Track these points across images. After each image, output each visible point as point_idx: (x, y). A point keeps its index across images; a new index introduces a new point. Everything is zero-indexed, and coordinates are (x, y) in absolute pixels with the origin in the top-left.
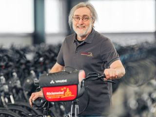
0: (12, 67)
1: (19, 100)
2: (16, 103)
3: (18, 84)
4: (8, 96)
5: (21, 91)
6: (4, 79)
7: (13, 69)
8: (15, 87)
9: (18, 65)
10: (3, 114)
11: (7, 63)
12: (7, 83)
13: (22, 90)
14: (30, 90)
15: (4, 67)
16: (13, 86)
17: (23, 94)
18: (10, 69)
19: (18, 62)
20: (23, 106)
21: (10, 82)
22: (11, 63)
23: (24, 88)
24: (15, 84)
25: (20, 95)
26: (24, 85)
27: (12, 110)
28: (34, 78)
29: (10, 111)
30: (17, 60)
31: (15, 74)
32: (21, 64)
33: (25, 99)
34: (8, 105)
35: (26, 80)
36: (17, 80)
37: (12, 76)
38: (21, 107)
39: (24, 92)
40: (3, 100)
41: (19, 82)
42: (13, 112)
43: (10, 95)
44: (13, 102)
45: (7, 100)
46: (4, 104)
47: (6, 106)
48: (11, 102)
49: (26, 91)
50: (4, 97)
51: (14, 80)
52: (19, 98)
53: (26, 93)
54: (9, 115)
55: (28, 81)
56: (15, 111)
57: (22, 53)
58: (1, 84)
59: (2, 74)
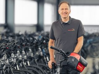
0: (29, 46)
2: (31, 65)
3: (32, 55)
4: (26, 62)
6: (24, 52)
8: (30, 57)
11: (26, 43)
12: (26, 54)
13: (34, 58)
14: (38, 59)
19: (32, 43)
20: (34, 67)
21: (28, 54)
22: (28, 44)
24: (30, 55)
25: (33, 61)
26: (35, 55)
27: (29, 69)
28: (41, 52)
29: (28, 70)
32: (34, 44)
33: (36, 63)
34: (27, 67)
35: (36, 53)
36: (31, 53)
39: (35, 59)
40: (24, 64)
46: (25, 66)
48: (28, 65)
49: (36, 59)
50: (25, 62)
52: (32, 63)
53: (36, 60)
54: (27, 72)
55: (37, 53)
58: (23, 55)
59: (23, 49)
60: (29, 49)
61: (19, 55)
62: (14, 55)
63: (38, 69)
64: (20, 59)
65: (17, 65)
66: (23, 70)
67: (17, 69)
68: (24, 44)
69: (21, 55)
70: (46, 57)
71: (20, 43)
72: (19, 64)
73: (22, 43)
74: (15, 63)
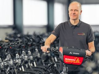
0: (35, 45)
1: (39, 65)
2: (37, 66)
3: (39, 55)
4: (32, 62)
5: (40, 60)
6: (30, 52)
7: (35, 47)
8: (37, 57)
9: (38, 44)
10: (30, 73)
11: (32, 43)
12: (32, 55)
14: (45, 59)
15: (30, 45)
16: (35, 56)
17: (41, 61)
18: (33, 47)
19: (38, 42)
20: (41, 68)
21: (34, 54)
22: (34, 43)
23: (42, 58)
24: (37, 55)
25: (40, 62)
26: (42, 56)
27: (35, 70)
30: (38, 41)
31: (36, 49)
32: (40, 44)
34: (33, 68)
36: (38, 53)
37: (35, 51)
38: (40, 69)
39: (42, 60)
40: (30, 65)
41: (39, 54)
42: (35, 72)
43: (34, 62)
44: (35, 66)
45: (32, 65)
46: (30, 67)
47: (32, 68)
49: (43, 59)
50: (30, 63)
51: (36, 53)
52: (39, 64)
53: (43, 61)
54: (33, 73)
56: (37, 71)
57: (41, 37)
58: (29, 55)
59: (29, 49)
60: (35, 49)
61: (25, 56)
62: (18, 55)
64: (26, 59)
65: (21, 66)
66: (28, 71)
67: (22, 70)
68: (29, 43)
69: (27, 56)
70: (54, 57)
71: (26, 43)
72: (25, 65)
73: (27, 43)
74: (20, 64)
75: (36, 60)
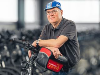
1: (8, 65)
2: (6, 67)
4: (1, 62)
5: (9, 59)
7: (4, 44)
19: (8, 39)
22: (3, 40)
28: (19, 50)
31: (6, 47)
32: (10, 41)
38: (9, 70)
39: (12, 59)
41: (8, 53)
63: (15, 72)
75: (5, 59)
